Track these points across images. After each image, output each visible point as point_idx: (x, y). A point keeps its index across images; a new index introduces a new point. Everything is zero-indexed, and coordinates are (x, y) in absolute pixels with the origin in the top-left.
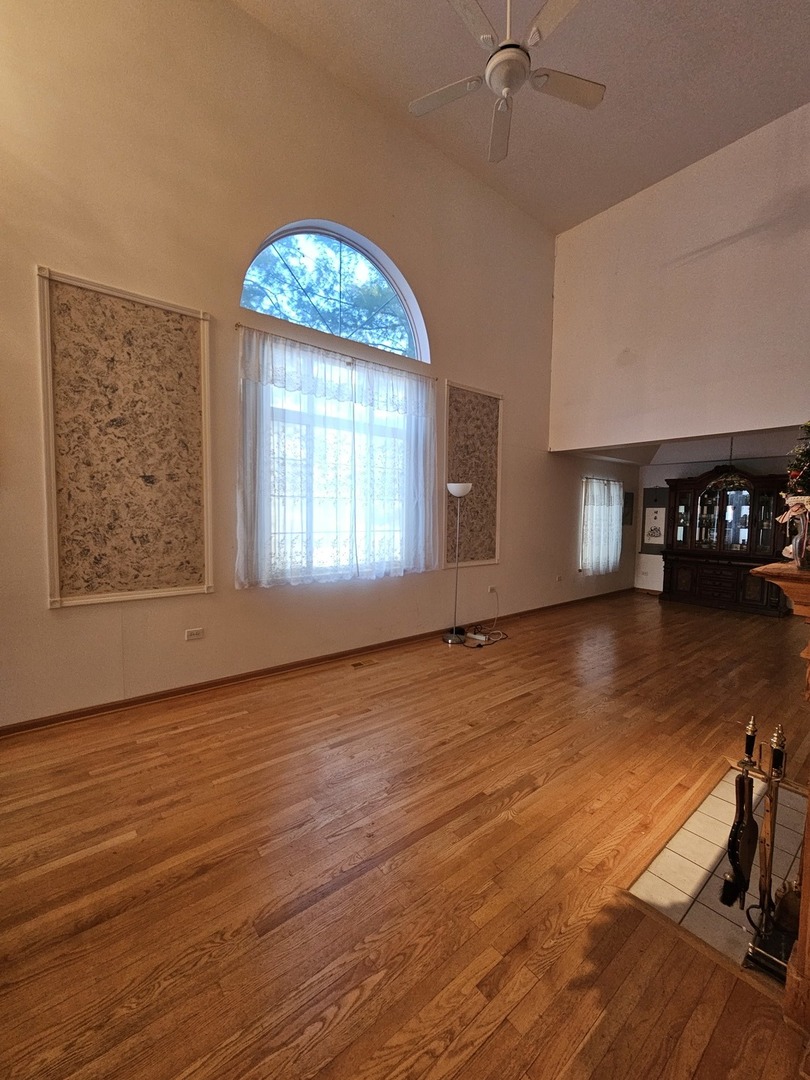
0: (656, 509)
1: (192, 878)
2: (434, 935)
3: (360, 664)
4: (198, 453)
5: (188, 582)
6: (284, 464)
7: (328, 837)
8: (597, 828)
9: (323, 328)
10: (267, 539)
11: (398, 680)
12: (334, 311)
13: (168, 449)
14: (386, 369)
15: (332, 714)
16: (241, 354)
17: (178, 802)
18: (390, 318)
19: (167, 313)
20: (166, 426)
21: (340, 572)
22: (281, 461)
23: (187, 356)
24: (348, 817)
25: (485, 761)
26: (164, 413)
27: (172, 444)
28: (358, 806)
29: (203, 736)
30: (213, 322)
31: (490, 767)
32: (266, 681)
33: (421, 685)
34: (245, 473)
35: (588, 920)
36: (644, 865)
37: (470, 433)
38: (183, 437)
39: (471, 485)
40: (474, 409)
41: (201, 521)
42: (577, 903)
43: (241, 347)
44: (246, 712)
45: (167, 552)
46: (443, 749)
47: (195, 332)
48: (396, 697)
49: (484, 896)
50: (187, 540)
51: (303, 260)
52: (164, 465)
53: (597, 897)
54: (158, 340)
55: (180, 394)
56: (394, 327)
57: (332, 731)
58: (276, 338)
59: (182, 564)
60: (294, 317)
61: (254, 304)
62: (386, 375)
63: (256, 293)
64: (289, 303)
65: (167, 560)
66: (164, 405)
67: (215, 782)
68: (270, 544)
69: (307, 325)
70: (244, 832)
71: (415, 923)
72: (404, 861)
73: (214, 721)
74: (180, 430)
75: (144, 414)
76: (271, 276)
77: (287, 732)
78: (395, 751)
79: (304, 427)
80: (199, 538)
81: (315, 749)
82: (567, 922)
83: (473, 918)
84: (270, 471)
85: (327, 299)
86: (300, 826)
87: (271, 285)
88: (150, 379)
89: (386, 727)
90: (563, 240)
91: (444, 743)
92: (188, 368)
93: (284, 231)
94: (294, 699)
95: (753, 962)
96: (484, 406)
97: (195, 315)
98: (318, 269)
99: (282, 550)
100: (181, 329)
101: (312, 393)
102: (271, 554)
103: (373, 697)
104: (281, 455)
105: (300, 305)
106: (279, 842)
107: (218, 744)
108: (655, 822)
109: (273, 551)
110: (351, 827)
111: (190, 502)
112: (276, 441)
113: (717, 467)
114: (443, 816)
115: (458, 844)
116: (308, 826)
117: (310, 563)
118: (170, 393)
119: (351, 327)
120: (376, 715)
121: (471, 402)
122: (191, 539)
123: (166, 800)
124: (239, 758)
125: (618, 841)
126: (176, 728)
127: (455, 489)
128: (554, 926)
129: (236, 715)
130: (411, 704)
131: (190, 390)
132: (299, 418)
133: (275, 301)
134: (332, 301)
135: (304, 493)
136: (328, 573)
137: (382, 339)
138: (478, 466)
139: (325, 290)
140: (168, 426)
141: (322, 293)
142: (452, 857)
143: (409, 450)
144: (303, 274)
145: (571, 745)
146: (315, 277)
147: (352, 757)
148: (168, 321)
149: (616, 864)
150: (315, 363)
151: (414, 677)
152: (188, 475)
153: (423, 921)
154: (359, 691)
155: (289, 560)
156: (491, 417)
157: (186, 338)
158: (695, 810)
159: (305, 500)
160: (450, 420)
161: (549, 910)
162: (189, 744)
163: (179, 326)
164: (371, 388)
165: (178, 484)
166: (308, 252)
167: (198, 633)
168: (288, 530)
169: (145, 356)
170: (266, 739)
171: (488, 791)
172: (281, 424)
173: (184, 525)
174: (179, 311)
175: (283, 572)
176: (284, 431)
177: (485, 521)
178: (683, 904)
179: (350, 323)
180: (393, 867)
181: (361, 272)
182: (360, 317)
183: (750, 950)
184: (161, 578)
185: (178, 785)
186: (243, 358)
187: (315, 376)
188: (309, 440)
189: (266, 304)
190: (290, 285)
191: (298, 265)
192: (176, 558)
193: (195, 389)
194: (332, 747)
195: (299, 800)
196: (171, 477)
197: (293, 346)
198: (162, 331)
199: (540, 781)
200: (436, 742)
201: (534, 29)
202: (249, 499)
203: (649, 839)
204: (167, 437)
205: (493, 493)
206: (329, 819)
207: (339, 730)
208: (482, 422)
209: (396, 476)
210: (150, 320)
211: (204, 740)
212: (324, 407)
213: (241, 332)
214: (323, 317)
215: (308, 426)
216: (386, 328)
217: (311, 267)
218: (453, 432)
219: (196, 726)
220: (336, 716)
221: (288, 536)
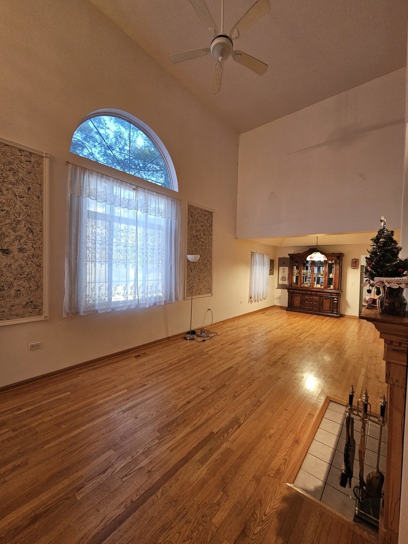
0: (284, 268)
1: (26, 527)
2: (191, 538)
3: (139, 356)
4: (40, 236)
5: (31, 314)
6: (95, 243)
7: (122, 478)
8: (274, 446)
9: (118, 168)
10: (84, 286)
11: (160, 364)
12: (125, 159)
13: (20, 233)
14: (155, 193)
15: (123, 389)
16: (69, 179)
17: (19, 466)
18: (155, 166)
19: (20, 150)
20: (18, 218)
21: (128, 304)
22: (93, 242)
23: (34, 178)
24: (135, 461)
25: (212, 411)
26: (17, 211)
27: (22, 229)
28: (141, 451)
29: (39, 413)
30: (52, 160)
31: (216, 414)
32: (82, 371)
33: (174, 366)
34: (70, 248)
35: (276, 508)
36: (299, 466)
37: (198, 229)
38: (30, 226)
39: (199, 256)
40: (200, 217)
41: (41, 277)
42: (269, 498)
43: (69, 175)
44: (69, 393)
45: (17, 296)
46: (189, 406)
47: (39, 164)
48: (160, 375)
49: (219, 504)
50: (31, 289)
51: (107, 131)
52: (16, 243)
53: (279, 493)
54: (14, 166)
55: (28, 200)
56: (157, 171)
57: (123, 401)
58: (92, 172)
59: (27, 303)
60: (101, 160)
61: (78, 152)
62: (155, 196)
63: (79, 145)
64: (99, 153)
65: (17, 301)
66: (17, 206)
67: (46, 447)
68: (86, 290)
69: (109, 166)
70: (66, 482)
71: (180, 533)
72: (171, 487)
73: (47, 401)
74: (28, 221)
75: (2, 211)
76: (88, 137)
77: (95, 405)
78: (162, 410)
79: (108, 223)
80: (39, 287)
81: (114, 414)
82: (265, 512)
83: (214, 521)
84: (87, 247)
85: (121, 153)
86: (104, 472)
87: (88, 142)
88: (7, 190)
89: (156, 395)
90: (243, 137)
91: (188, 403)
92: (34, 185)
93: (97, 113)
94: (99, 382)
95: (358, 518)
96: (205, 215)
97: (40, 154)
98: (116, 137)
99: (94, 293)
100: (30, 162)
101: (112, 204)
102: (86, 295)
103: (147, 376)
104: (93, 238)
105: (105, 154)
106: (90, 486)
107: (49, 418)
108: (301, 437)
109: (88, 294)
110: (137, 468)
111: (34, 265)
112: (90, 230)
113: (310, 249)
114: (192, 451)
115: (201, 469)
116: (109, 471)
117: (110, 299)
118: (22, 199)
119: (133, 169)
120: (149, 388)
121: (199, 213)
122: (34, 287)
123: (10, 466)
124: (64, 427)
125: (285, 453)
126: (20, 409)
127: (191, 258)
128: (258, 518)
129: (62, 396)
130: (169, 378)
131: (35, 198)
132: (104, 217)
133: (90, 151)
134: (123, 155)
135: (107, 260)
136: (121, 305)
137: (150, 176)
138: (202, 246)
139: (120, 148)
140: (20, 219)
141: (118, 150)
142: (198, 479)
143: (167, 237)
144: (107, 138)
145: (255, 396)
146: (114, 140)
147: (136, 418)
148: (21, 155)
149: (286, 467)
150: (115, 187)
151: (169, 362)
152: (33, 249)
153: (185, 529)
154: (139, 373)
155: (97, 298)
156: (209, 221)
157: (33, 167)
158: (318, 428)
159: (107, 265)
160: (188, 222)
161: (255, 506)
162: (29, 420)
163: (29, 159)
164: (147, 203)
165: (26, 254)
166: (110, 126)
167: (37, 345)
168: (97, 281)
169: (4, 175)
170: (82, 411)
171: (215, 431)
172: (94, 220)
173: (30, 279)
174: (28, 150)
175: (94, 305)
176: (96, 224)
177: (206, 274)
178: (321, 487)
179: (133, 167)
180: (164, 492)
181: (140, 141)
182: (139, 164)
183: (357, 512)
184: (12, 313)
185: (19, 453)
186: (71, 181)
187: (115, 194)
188: (111, 230)
189: (85, 152)
190: (99, 144)
191: (105, 133)
192: (24, 299)
193: (39, 197)
194: (124, 412)
195: (103, 452)
196: (21, 250)
197: (102, 177)
198: (17, 161)
199: (242, 420)
200: (184, 402)
201: (236, 30)
202: (73, 263)
203: (299, 449)
204: (19, 226)
205: (210, 260)
206: (123, 463)
207: (128, 400)
208: (205, 224)
209: (160, 251)
210: (9, 154)
211: (39, 416)
212: (120, 212)
213: (70, 167)
214: (119, 162)
215: (110, 222)
216: (153, 171)
217: (112, 135)
218: (190, 228)
219: (34, 406)
220: (126, 391)
221: (97, 284)
